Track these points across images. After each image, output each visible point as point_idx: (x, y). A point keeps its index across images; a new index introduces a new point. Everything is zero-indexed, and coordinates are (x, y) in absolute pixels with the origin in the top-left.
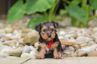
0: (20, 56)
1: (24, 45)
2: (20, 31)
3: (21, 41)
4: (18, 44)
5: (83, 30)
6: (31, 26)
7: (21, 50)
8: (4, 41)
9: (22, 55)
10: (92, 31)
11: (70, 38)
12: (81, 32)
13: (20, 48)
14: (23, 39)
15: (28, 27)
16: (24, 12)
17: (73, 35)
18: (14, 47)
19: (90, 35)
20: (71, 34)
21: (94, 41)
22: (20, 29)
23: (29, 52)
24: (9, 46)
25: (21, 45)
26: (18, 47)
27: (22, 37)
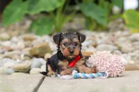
0: (29, 72)
1: (31, 58)
4: (22, 56)
5: (102, 34)
8: (3, 53)
9: (31, 71)
10: (113, 36)
12: (101, 38)
13: (27, 61)
14: (29, 49)
17: (90, 41)
18: (18, 61)
19: (113, 41)
21: (120, 50)
23: (40, 67)
24: (11, 58)
25: (27, 58)
26: (24, 60)
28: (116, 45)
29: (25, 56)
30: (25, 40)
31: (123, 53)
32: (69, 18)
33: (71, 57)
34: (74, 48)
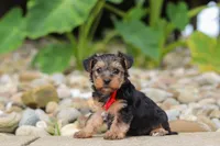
0: (14, 133)
1: (24, 109)
2: (16, 76)
3: (17, 98)
4: (9, 105)
5: (152, 74)
6: (39, 65)
7: (17, 120)
9: (18, 131)
10: (172, 75)
12: (149, 79)
13: (14, 114)
14: (21, 94)
15: (33, 67)
16: (24, 34)
19: (167, 85)
21: (176, 99)
22: (16, 71)
23: (34, 124)
25: (17, 108)
27: (19, 90)
28: (171, 90)
29: (13, 105)
30: (22, 79)
31: (181, 103)
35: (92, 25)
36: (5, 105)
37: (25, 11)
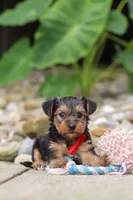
0: (12, 161)
1: (24, 137)
2: (22, 104)
3: (19, 127)
4: (11, 134)
7: (16, 149)
11: (120, 122)
13: (14, 143)
14: (23, 123)
17: (128, 113)
18: (3, 141)
20: (125, 112)
25: (17, 137)
26: (10, 141)
29: (15, 134)
30: (27, 108)
32: (105, 74)
33: (71, 136)
34: (76, 121)
35: (96, 56)
36: (8, 134)
37: (32, 42)
